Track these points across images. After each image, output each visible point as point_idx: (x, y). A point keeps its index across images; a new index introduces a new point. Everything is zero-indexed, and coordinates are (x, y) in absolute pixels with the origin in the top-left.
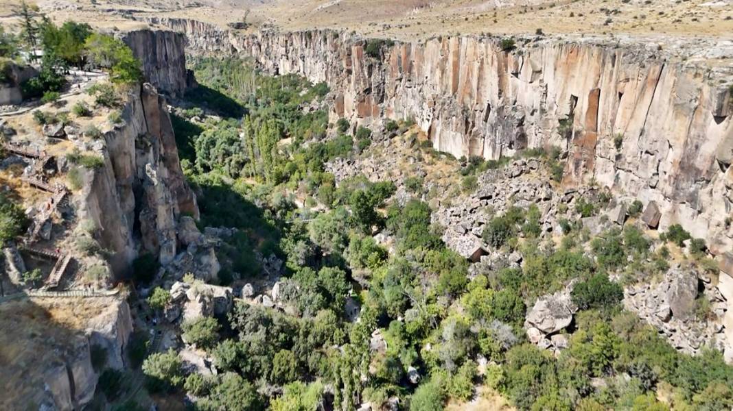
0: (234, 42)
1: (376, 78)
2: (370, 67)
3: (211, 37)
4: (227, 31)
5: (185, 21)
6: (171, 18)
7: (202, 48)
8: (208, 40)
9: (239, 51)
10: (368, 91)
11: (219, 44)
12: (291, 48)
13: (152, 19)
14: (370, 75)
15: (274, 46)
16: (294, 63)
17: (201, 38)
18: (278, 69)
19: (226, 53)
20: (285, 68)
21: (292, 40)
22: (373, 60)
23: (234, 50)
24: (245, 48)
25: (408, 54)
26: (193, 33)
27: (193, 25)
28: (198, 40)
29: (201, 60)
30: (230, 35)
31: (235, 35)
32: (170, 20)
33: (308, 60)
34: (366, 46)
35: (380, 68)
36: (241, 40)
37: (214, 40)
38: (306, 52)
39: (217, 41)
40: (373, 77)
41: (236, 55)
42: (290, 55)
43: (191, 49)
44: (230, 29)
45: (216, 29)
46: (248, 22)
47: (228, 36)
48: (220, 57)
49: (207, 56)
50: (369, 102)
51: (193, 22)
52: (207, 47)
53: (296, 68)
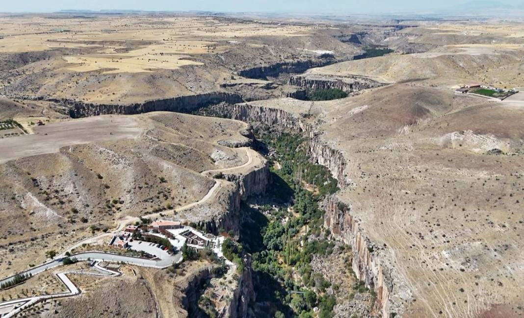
0: (301, 125)
1: (341, 220)
2: (339, 215)
3: (289, 120)
4: (299, 118)
5: (277, 110)
6: (270, 108)
7: (284, 125)
8: (288, 121)
9: (303, 131)
10: (338, 224)
11: (293, 125)
12: (325, 153)
13: (261, 107)
14: (339, 218)
15: (317, 148)
16: (325, 161)
17: (284, 120)
18: (317, 160)
19: (297, 132)
20: (321, 161)
21: (326, 149)
22: (341, 212)
23: (301, 130)
24: (306, 130)
25: (351, 220)
26: (280, 117)
27: (281, 113)
28: (283, 120)
29: (283, 134)
30: (300, 122)
31: (302, 122)
32: (269, 109)
33: (332, 163)
34: (338, 205)
35: (343, 217)
36: (305, 125)
37: (291, 122)
38: (332, 159)
39: (293, 122)
40: (340, 219)
41: (301, 133)
42: (324, 155)
43: (278, 125)
44: (301, 117)
45: (293, 116)
46: (311, 113)
47: (298, 121)
48: (293, 133)
49: (286, 131)
50: (338, 228)
51: (281, 111)
52: (287, 125)
53: (326, 164)
